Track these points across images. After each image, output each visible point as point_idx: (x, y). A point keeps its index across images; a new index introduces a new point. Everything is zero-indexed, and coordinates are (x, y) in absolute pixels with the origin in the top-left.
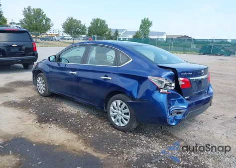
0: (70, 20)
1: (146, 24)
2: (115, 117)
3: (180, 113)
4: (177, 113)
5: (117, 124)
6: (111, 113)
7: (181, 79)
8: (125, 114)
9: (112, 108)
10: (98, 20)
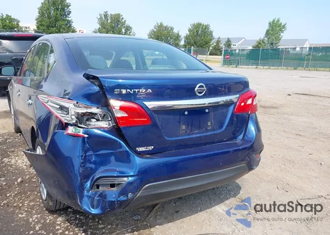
0: (159, 27)
1: (275, 29)
10: (199, 25)
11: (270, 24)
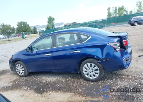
0: (2, 26)
1: (51, 20)
2: (88, 75)
3: (128, 60)
4: (126, 61)
5: (90, 78)
6: (84, 73)
7: (124, 41)
8: (95, 70)
9: (84, 69)
10: (21, 22)
11: (48, 18)
